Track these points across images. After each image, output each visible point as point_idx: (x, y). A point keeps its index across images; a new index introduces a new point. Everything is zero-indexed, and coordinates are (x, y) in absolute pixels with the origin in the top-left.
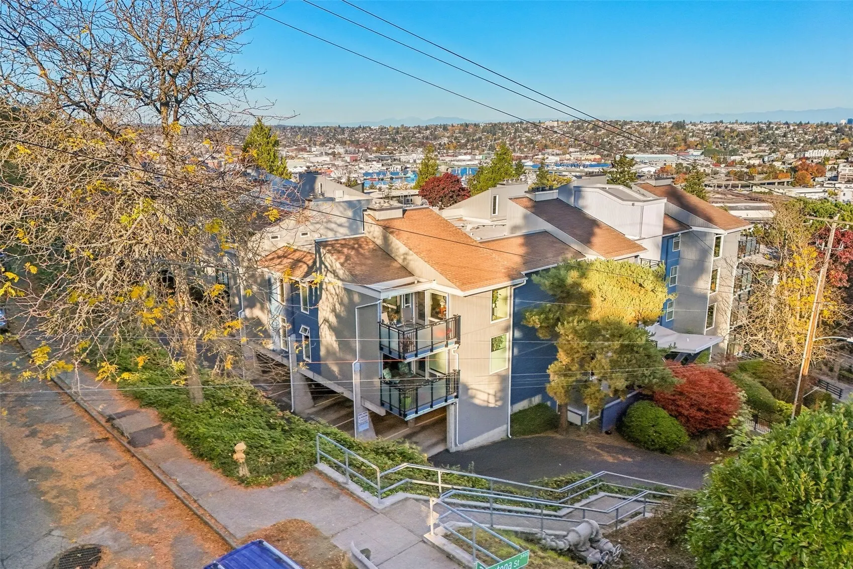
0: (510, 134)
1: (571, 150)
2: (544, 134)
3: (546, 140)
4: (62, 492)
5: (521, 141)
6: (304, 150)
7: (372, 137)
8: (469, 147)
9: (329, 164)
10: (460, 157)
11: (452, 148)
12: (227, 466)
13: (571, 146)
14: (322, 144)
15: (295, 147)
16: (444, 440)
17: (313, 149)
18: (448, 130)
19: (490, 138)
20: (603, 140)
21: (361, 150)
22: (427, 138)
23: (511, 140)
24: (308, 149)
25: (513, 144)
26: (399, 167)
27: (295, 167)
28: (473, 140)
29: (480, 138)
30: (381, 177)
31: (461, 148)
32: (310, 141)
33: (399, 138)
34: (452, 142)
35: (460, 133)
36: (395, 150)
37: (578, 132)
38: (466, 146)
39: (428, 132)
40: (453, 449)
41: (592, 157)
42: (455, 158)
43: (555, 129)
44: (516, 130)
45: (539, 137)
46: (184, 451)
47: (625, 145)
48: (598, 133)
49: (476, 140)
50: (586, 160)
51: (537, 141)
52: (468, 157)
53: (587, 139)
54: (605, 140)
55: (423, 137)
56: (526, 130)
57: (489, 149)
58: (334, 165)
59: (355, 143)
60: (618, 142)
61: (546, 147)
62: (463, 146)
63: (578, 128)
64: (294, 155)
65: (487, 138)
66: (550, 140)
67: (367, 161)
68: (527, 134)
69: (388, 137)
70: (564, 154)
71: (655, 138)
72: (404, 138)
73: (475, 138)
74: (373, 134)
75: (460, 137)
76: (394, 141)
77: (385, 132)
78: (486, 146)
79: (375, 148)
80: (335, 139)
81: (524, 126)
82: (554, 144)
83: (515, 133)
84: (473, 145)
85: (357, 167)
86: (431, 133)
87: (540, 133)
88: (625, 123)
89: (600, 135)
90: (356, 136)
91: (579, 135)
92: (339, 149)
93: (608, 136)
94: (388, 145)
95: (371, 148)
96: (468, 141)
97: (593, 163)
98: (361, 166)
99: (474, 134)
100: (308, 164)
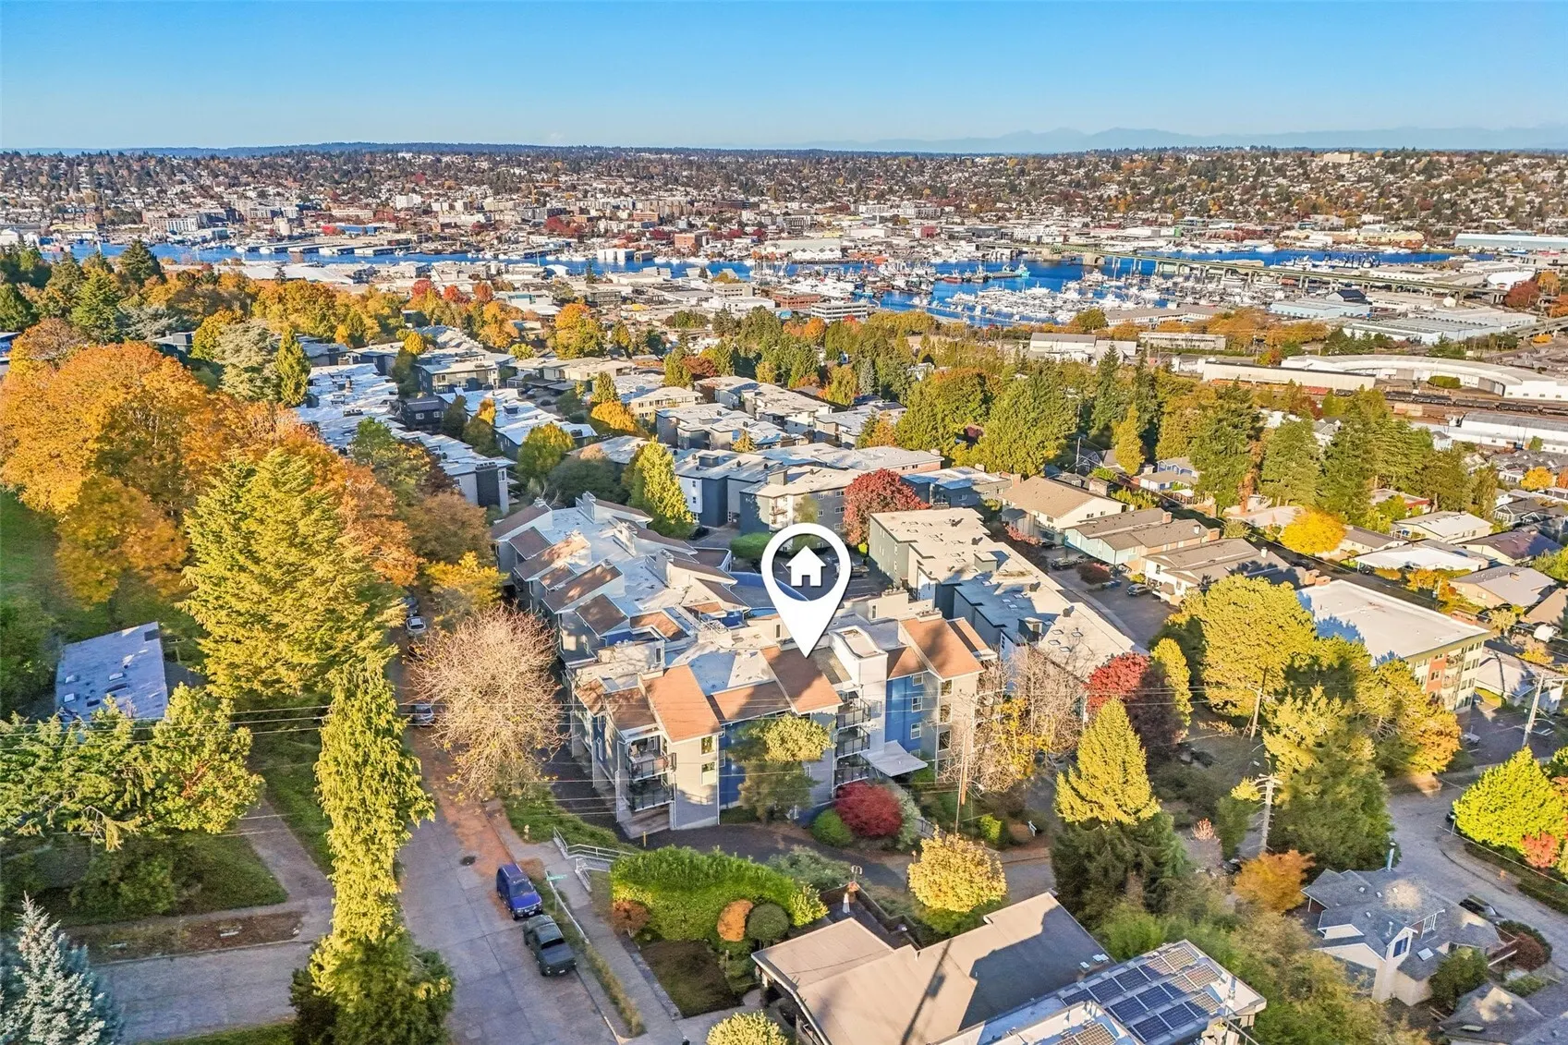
0: (1246, 179)
1: (1367, 217)
2: (1317, 180)
3: (1318, 194)
4: (463, 834)
5: (1265, 196)
6: (844, 209)
7: (974, 179)
8: (1156, 206)
9: (881, 244)
10: (1130, 231)
11: (1122, 208)
12: (522, 833)
13: (1369, 209)
14: (881, 197)
15: (830, 204)
16: (668, 823)
17: (862, 208)
18: (1120, 168)
19: (1204, 187)
20: (1440, 195)
21: (947, 209)
22: (1078, 184)
23: (1246, 191)
24: (852, 208)
25: (1248, 200)
26: (1007, 252)
27: (822, 251)
28: (1168, 192)
29: (1183, 187)
30: (967, 275)
31: (1139, 209)
32: (860, 188)
33: (1023, 183)
34: (1125, 194)
35: (1144, 174)
36: (1010, 210)
37: (1391, 177)
38: (1152, 203)
39: (1082, 171)
40: (673, 828)
41: (1403, 236)
42: (1120, 232)
43: (1343, 171)
44: (1260, 172)
45: (1305, 187)
46: (508, 825)
47: (1486, 209)
48: (1434, 181)
49: (1174, 192)
50: (1389, 243)
51: (1301, 194)
52: (1147, 231)
53: (1406, 192)
54: (1446, 196)
55: (1070, 183)
56: (1280, 171)
57: (1196, 213)
58: (890, 245)
59: (940, 193)
60: (1473, 201)
61: (1315, 209)
62: (1145, 203)
63: (1392, 169)
64: (825, 221)
65: (1197, 187)
66: (1327, 194)
67: (952, 237)
68: (1280, 180)
69: (1003, 180)
70: (1348, 227)
71: (1558, 195)
72: (1032, 183)
73: (1170, 187)
74: (975, 174)
75: (1143, 182)
76: (1013, 189)
77: (999, 171)
78: (1190, 204)
79: (973, 206)
80: (906, 184)
81: (1279, 162)
82: (1334, 203)
83: (1256, 178)
84: (1165, 202)
85: (930, 250)
86: (1087, 175)
87: (1308, 178)
88: (1501, 158)
89: (1437, 186)
90: (945, 177)
91: (1391, 184)
92: (908, 210)
93: (1454, 189)
94: (1000, 200)
95: (967, 206)
96: (1157, 192)
97: (1402, 251)
98: (938, 248)
99: (1172, 177)
100: (846, 243)
